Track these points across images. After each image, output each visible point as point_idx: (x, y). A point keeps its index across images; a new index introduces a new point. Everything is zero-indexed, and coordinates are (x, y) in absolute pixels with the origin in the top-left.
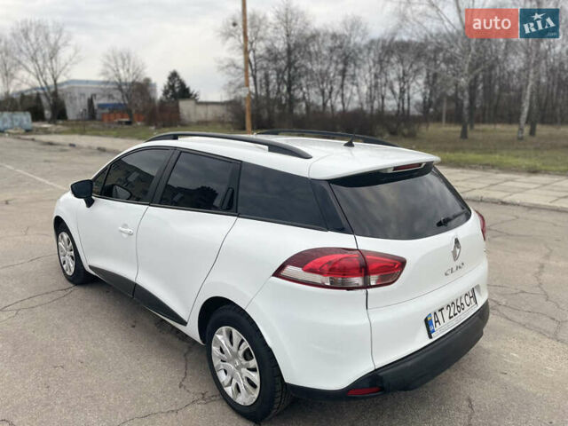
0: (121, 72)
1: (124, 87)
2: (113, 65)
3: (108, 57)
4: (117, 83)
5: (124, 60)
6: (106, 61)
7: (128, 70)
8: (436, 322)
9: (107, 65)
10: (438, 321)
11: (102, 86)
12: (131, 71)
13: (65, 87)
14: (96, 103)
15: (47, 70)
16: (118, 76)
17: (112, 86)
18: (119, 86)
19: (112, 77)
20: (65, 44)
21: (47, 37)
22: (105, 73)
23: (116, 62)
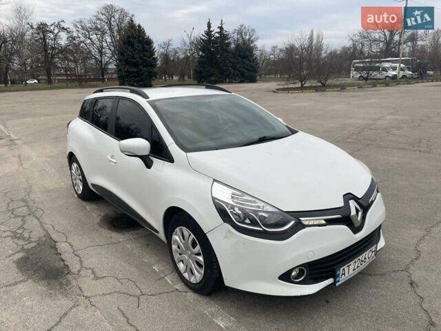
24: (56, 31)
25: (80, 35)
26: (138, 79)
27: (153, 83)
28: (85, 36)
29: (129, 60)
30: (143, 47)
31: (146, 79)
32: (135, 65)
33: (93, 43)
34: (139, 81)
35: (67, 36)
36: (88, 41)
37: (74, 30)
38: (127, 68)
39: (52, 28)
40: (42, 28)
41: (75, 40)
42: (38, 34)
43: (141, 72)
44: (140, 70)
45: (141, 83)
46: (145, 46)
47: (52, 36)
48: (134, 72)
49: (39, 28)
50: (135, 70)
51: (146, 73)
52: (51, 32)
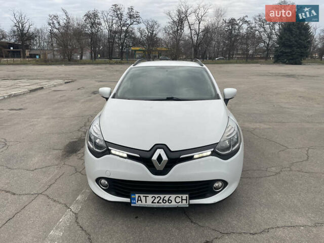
24: (240, 24)
25: (257, 25)
26: (291, 58)
27: (303, 61)
28: (261, 26)
29: (286, 43)
30: (300, 33)
31: (297, 58)
32: (290, 47)
33: (265, 31)
34: (291, 59)
35: (247, 27)
36: (262, 29)
37: (254, 22)
38: (283, 49)
39: (238, 22)
40: (232, 22)
41: (252, 29)
42: (228, 26)
43: (294, 53)
44: (293, 51)
45: (292, 61)
46: (303, 31)
47: (237, 27)
48: (288, 52)
49: (230, 22)
50: (289, 50)
51: (297, 54)
52: (237, 24)
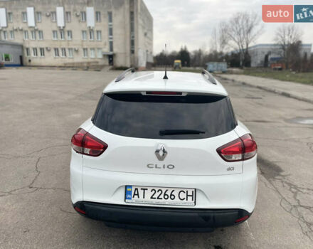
0: (287, 37)
1: (286, 47)
2: (282, 34)
3: (280, 30)
4: (282, 45)
5: (289, 31)
6: (278, 31)
7: (291, 37)
8: (135, 194)
9: (278, 34)
10: (138, 195)
11: (273, 47)
12: (293, 37)
13: (252, 49)
14: (270, 57)
15: (244, 40)
16: (284, 40)
17: (279, 47)
18: (283, 47)
19: (280, 41)
20: (257, 24)
21: (247, 21)
22: (276, 39)
23: (284, 32)
